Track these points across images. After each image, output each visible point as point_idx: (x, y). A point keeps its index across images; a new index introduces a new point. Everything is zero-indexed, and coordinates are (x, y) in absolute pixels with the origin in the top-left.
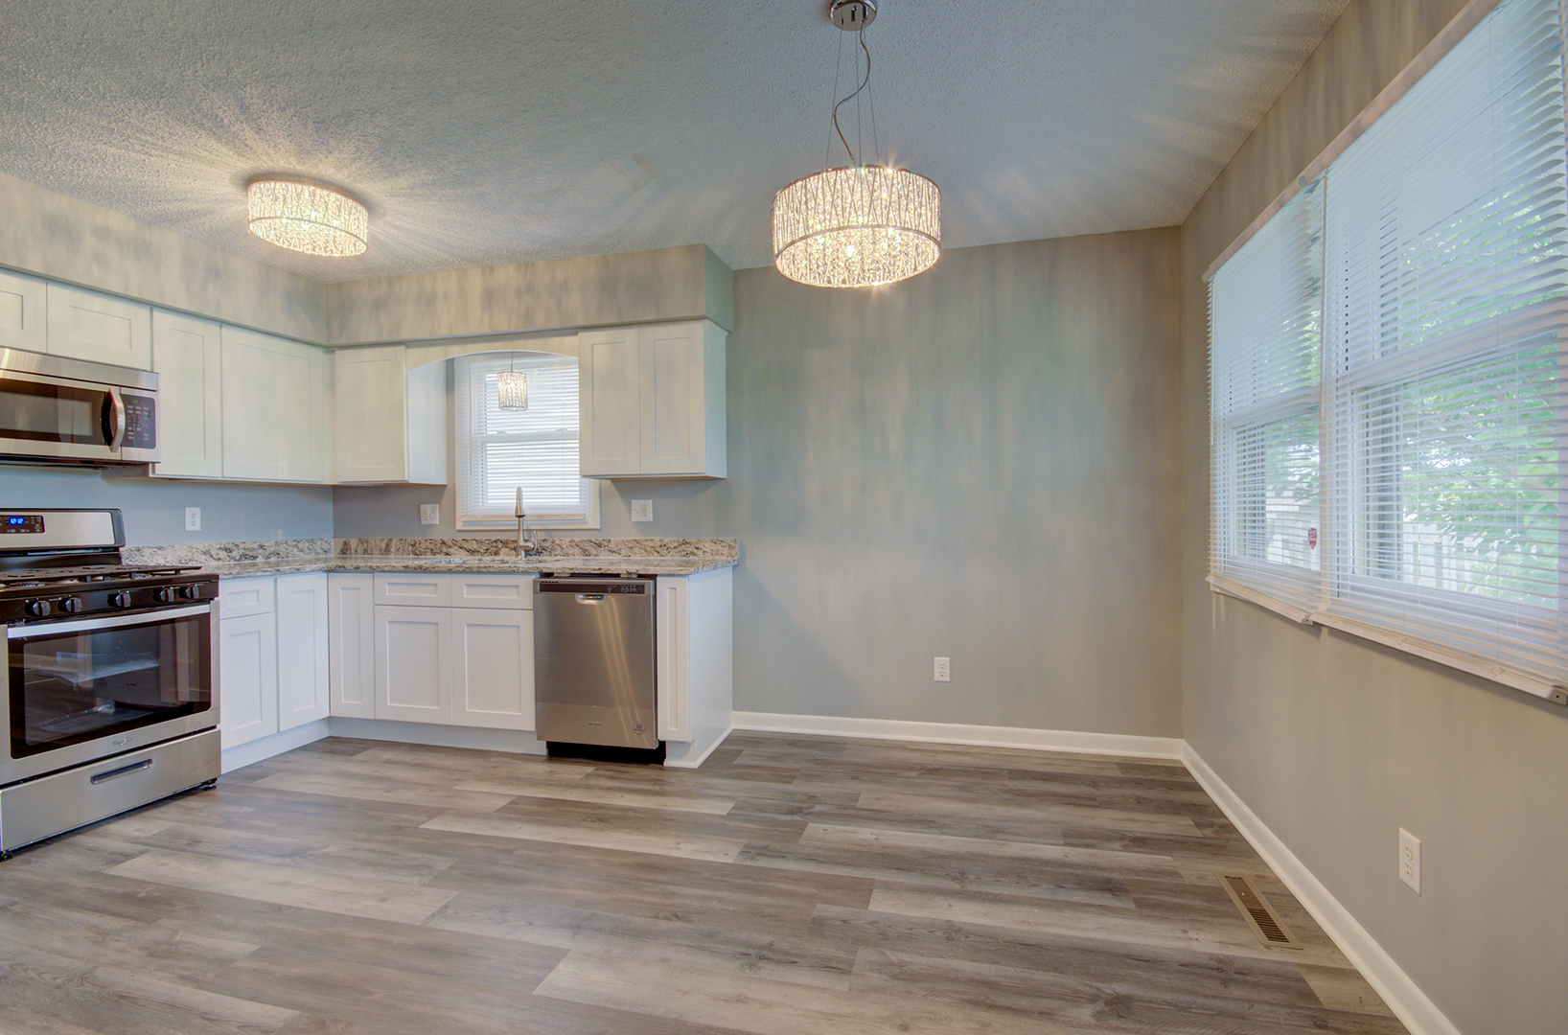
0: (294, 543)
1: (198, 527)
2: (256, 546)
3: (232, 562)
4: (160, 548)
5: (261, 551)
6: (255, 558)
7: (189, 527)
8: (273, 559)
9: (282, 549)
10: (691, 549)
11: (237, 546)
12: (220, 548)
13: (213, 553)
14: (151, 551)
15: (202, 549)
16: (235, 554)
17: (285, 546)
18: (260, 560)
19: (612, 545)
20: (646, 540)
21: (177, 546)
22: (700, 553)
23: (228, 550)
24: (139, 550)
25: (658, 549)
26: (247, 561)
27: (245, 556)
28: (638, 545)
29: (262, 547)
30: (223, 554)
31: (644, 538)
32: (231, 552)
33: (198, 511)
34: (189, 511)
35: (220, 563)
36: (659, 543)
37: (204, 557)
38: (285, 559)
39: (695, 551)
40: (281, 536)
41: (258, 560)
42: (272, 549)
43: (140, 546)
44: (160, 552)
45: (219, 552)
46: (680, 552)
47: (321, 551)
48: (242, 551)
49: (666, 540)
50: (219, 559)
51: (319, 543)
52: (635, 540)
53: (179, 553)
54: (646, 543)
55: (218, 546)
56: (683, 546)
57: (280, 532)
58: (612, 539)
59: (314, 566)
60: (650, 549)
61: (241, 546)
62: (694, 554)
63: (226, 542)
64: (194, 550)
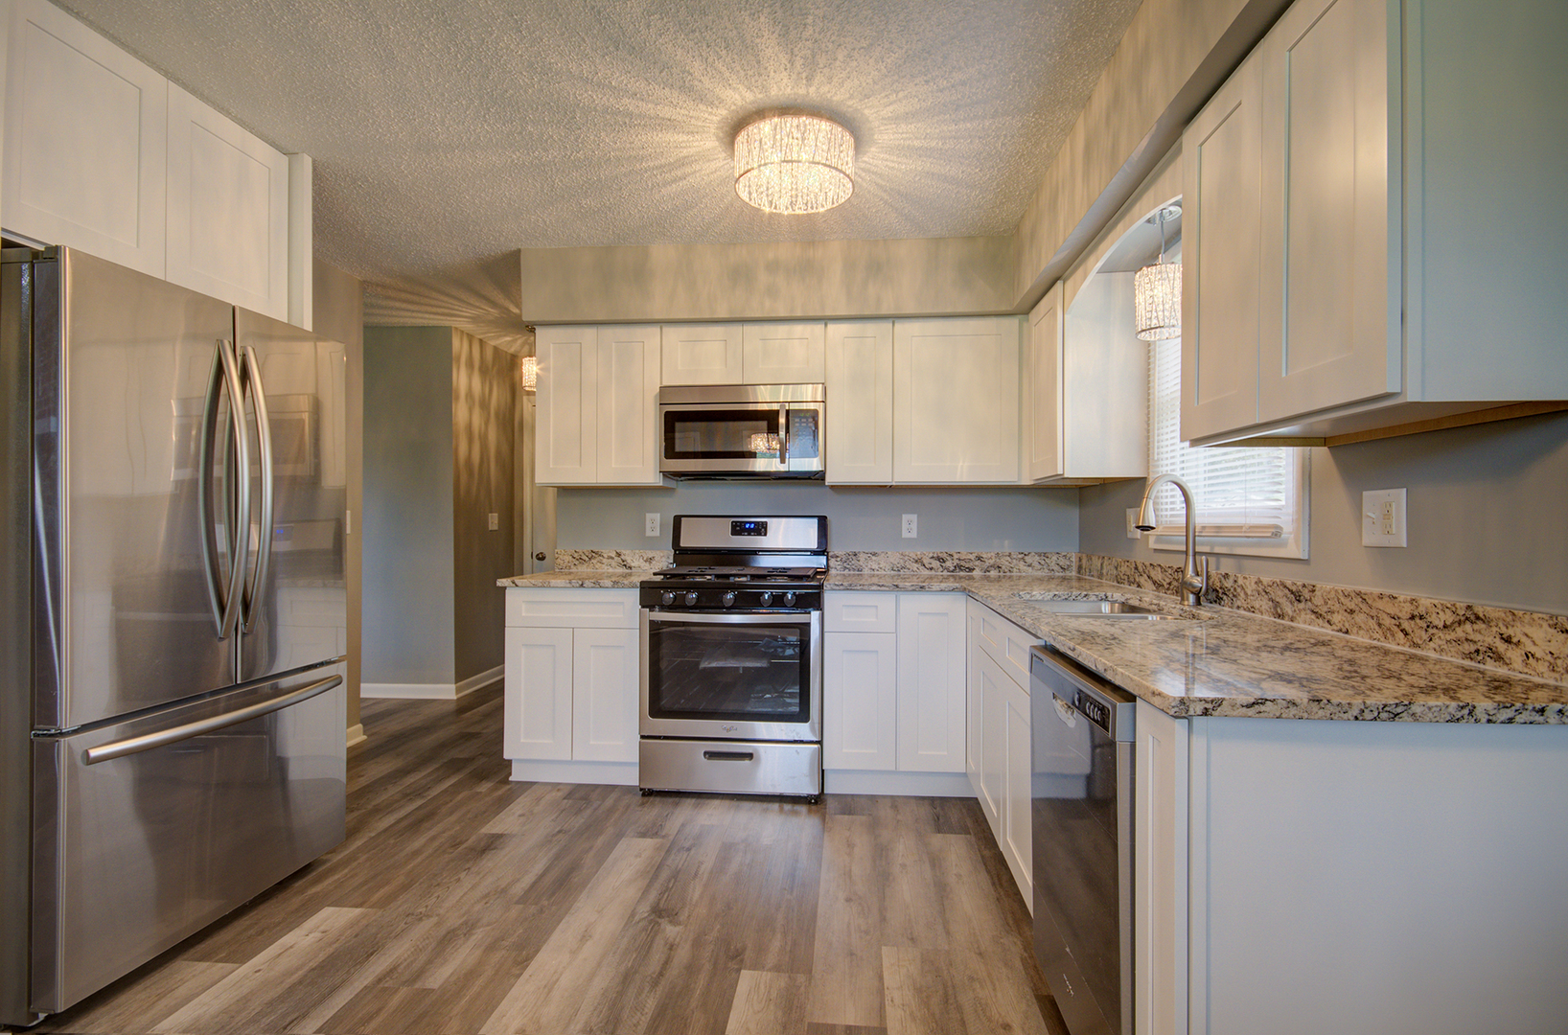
0: (1021, 556)
1: (914, 534)
2: (972, 557)
3: (945, 573)
4: (874, 554)
5: (977, 563)
6: (971, 570)
7: (905, 534)
8: (993, 573)
9: (1004, 562)
10: (1488, 638)
11: (951, 555)
12: (932, 557)
13: (925, 562)
14: (866, 556)
15: (914, 557)
16: (949, 564)
17: (1008, 558)
18: (977, 573)
19: (1318, 600)
20: (1381, 596)
21: (889, 553)
22: (1515, 655)
23: (941, 560)
24: (855, 555)
25: (1406, 625)
26: (962, 574)
27: (959, 567)
28: (1364, 607)
29: (979, 558)
30: (936, 564)
31: (1377, 591)
32: (944, 562)
33: (914, 517)
34: (905, 517)
35: (933, 572)
36: (1406, 610)
37: (916, 565)
38: (1008, 574)
39: (1501, 646)
40: (1007, 546)
41: (974, 573)
42: (992, 562)
43: (857, 551)
44: (874, 558)
45: (932, 561)
46: (1458, 641)
47: (1056, 568)
48: (956, 562)
49: (1425, 602)
50: (931, 569)
51: (1055, 558)
52: (1359, 594)
53: (892, 560)
54: (1380, 604)
55: (931, 555)
56: (1468, 627)
57: (1006, 542)
58: (1318, 586)
59: (943, 585)
60: (1387, 622)
61: (956, 556)
62: (1499, 658)
63: (938, 551)
64: (906, 558)
